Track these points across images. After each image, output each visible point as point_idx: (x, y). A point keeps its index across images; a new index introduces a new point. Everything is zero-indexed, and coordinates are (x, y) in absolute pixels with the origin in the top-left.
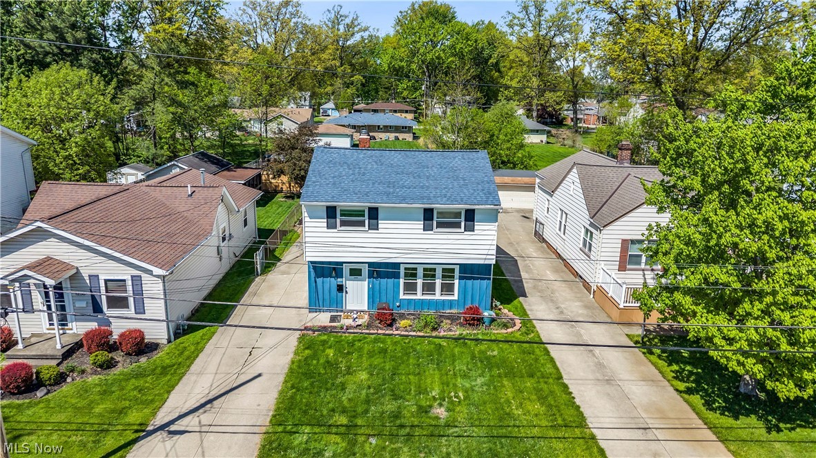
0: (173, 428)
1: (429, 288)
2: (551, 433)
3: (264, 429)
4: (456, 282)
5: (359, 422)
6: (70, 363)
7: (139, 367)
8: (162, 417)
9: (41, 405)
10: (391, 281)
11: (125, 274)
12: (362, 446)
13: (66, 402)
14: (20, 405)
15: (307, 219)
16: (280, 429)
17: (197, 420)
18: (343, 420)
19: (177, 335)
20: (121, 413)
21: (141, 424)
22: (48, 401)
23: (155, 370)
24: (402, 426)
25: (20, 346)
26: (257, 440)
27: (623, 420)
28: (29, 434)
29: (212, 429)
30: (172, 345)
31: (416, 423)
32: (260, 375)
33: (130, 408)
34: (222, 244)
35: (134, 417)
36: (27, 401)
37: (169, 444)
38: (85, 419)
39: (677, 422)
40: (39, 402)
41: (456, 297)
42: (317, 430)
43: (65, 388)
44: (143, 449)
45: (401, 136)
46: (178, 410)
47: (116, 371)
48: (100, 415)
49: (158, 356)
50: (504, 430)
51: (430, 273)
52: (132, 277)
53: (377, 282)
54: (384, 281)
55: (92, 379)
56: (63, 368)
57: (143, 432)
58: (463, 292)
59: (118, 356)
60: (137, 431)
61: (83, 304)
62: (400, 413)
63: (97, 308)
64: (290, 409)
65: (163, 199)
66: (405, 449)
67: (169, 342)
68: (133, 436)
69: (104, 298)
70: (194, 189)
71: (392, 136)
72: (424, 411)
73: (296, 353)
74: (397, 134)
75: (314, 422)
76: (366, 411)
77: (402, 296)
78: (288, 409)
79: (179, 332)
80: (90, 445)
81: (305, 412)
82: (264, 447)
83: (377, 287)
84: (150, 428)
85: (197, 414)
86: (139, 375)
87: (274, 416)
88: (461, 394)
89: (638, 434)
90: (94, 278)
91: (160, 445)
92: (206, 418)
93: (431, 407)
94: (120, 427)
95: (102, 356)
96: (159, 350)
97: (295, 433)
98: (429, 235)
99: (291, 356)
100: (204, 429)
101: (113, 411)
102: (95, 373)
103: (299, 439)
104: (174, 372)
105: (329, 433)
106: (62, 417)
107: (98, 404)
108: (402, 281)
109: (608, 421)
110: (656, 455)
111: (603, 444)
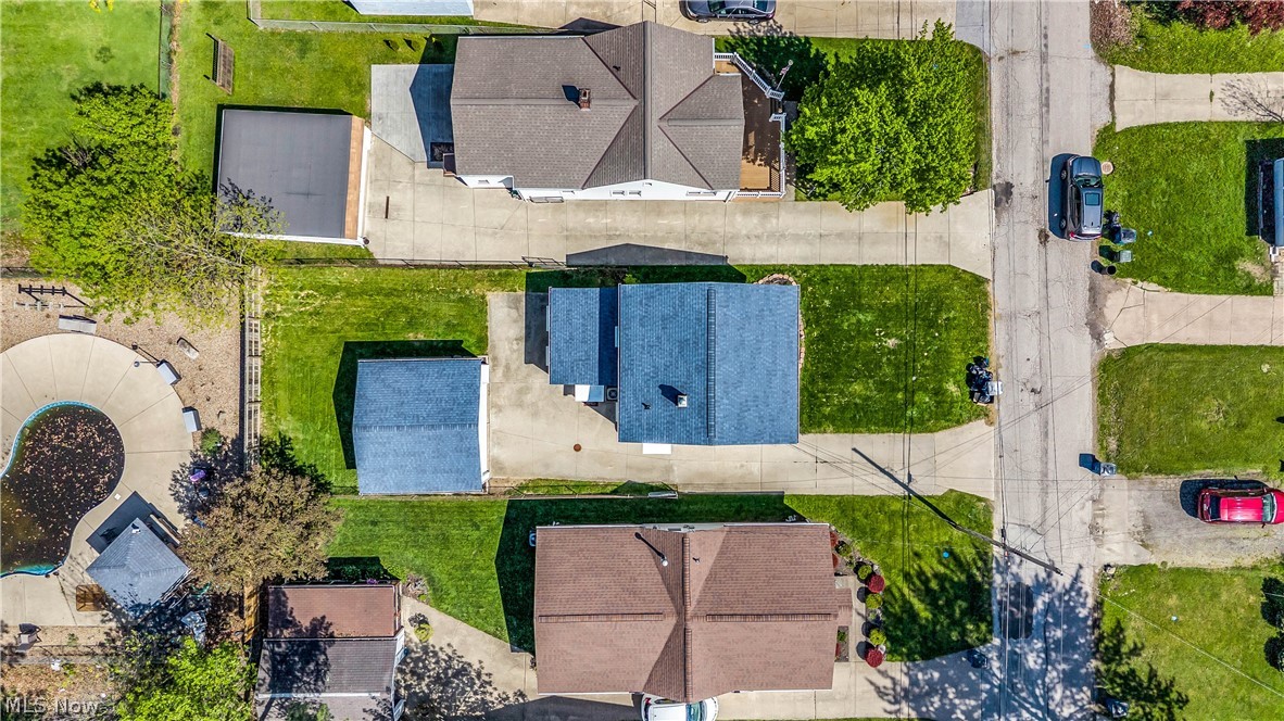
0: (906, 481)
2: (912, 286)
8: (900, 491)
12: (921, 383)
13: (881, 550)
16: (907, 427)
17: (899, 472)
20: (892, 514)
21: (904, 499)
26: (915, 436)
29: (906, 461)
32: (854, 450)
33: (887, 512)
35: (897, 506)
37: (918, 479)
38: (898, 530)
42: (909, 407)
44: (922, 489)
46: (890, 485)
50: (909, 311)
57: (910, 495)
60: (909, 499)
68: (914, 499)
72: (891, 352)
75: (902, 409)
80: (918, 516)
82: (920, 432)
84: (906, 493)
85: (894, 473)
87: (895, 432)
89: (911, 242)
91: (921, 482)
92: (897, 469)
93: (888, 348)
94: (906, 509)
100: (906, 465)
105: (912, 400)
109: (900, 254)
110: (926, 239)
111: (918, 263)
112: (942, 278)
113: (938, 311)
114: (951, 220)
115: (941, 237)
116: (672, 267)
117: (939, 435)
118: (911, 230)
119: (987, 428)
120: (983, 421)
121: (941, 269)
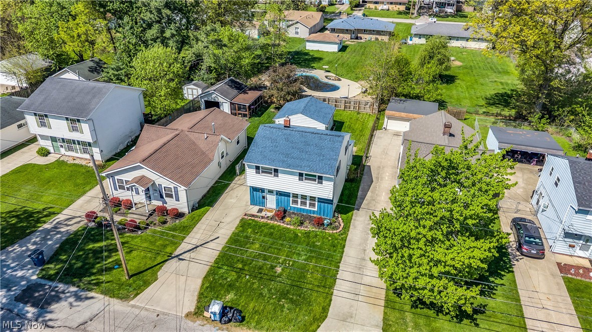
0: (181, 257)
1: (304, 203)
2: (316, 289)
3: (211, 264)
4: (316, 203)
5: (246, 268)
6: (150, 220)
7: (175, 225)
8: (177, 253)
9: (140, 238)
10: (286, 198)
11: (172, 186)
12: (242, 278)
13: (148, 238)
14: (133, 237)
15: (247, 168)
16: (216, 265)
17: (189, 255)
18: (240, 266)
19: (193, 210)
20: (165, 247)
21: (170, 254)
22: (142, 236)
23: (180, 227)
24: (261, 273)
25: (134, 209)
26: (207, 268)
27: (351, 289)
28: (135, 250)
29: (194, 260)
30: (190, 215)
31: (266, 273)
32: (218, 238)
33: (168, 245)
34: (221, 160)
35: (169, 250)
36: (135, 235)
37: (178, 264)
38: (153, 247)
39: (374, 294)
40: (139, 236)
41: (316, 209)
42: (229, 268)
43: (148, 231)
44: (169, 264)
45: (380, 38)
46: (184, 249)
47: (166, 226)
48: (158, 246)
49: (184, 220)
50: (298, 283)
51: (304, 197)
52: (174, 187)
53: (280, 197)
54: (283, 197)
55: (158, 229)
56: (148, 222)
57: (170, 257)
58: (320, 208)
59: (168, 218)
60: (169, 256)
61: (157, 195)
62: (262, 267)
63: (162, 197)
64: (223, 256)
65: (194, 140)
66: (257, 283)
67: (189, 213)
68: (167, 258)
69: (164, 194)
70: (208, 135)
71: (373, 37)
72: (272, 267)
73: (236, 228)
74: (377, 36)
75: (229, 264)
76: (251, 264)
77: (291, 205)
78: (222, 257)
79: (193, 209)
80: (153, 259)
81: (228, 259)
82: (208, 271)
83: (280, 200)
84: (173, 256)
85: (190, 252)
86: (174, 229)
87: (216, 259)
88: (291, 263)
89: (352, 296)
90: (160, 185)
91: (175, 263)
92: (192, 254)
93: (276, 266)
94: (163, 253)
95: (163, 218)
96: (184, 217)
97: (221, 268)
98: (301, 182)
99: (234, 229)
100: (191, 260)
101: (162, 245)
102: (159, 225)
103: (222, 271)
104: (186, 230)
105: (233, 271)
106: (145, 245)
107: (158, 241)
108: (291, 199)
109: (344, 287)
110: (351, 306)
111: (333, 297)
112: (317, 309)
113: (292, 301)
114: (365, 328)
115: (352, 317)
116: (358, 192)
117: (199, 282)
118: (361, 298)
119: (186, 311)
120: (193, 311)
121: (325, 310)
